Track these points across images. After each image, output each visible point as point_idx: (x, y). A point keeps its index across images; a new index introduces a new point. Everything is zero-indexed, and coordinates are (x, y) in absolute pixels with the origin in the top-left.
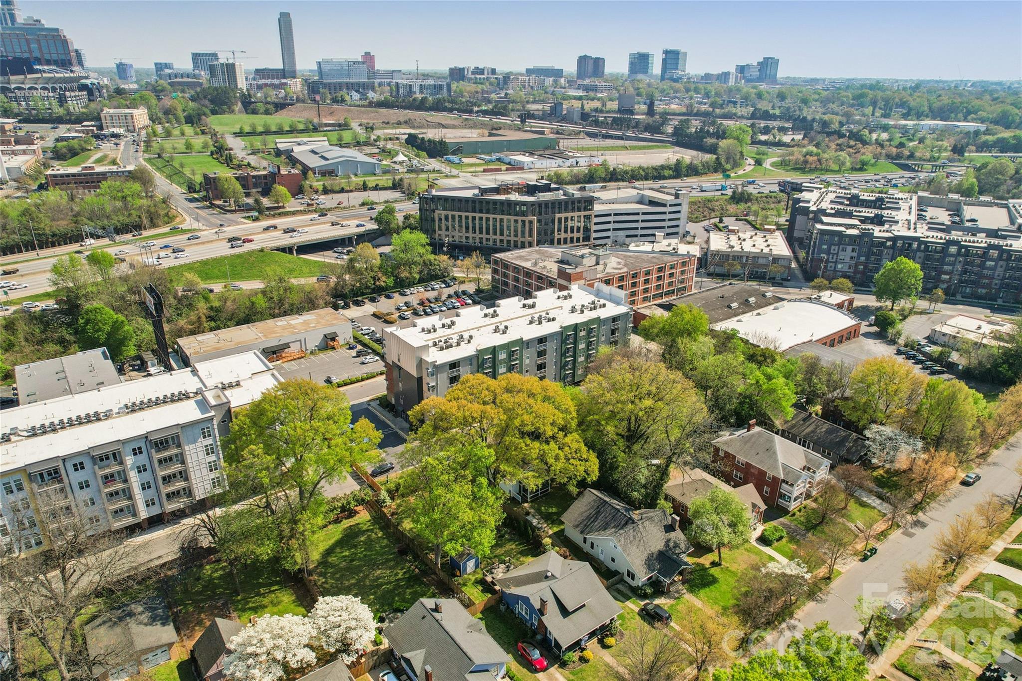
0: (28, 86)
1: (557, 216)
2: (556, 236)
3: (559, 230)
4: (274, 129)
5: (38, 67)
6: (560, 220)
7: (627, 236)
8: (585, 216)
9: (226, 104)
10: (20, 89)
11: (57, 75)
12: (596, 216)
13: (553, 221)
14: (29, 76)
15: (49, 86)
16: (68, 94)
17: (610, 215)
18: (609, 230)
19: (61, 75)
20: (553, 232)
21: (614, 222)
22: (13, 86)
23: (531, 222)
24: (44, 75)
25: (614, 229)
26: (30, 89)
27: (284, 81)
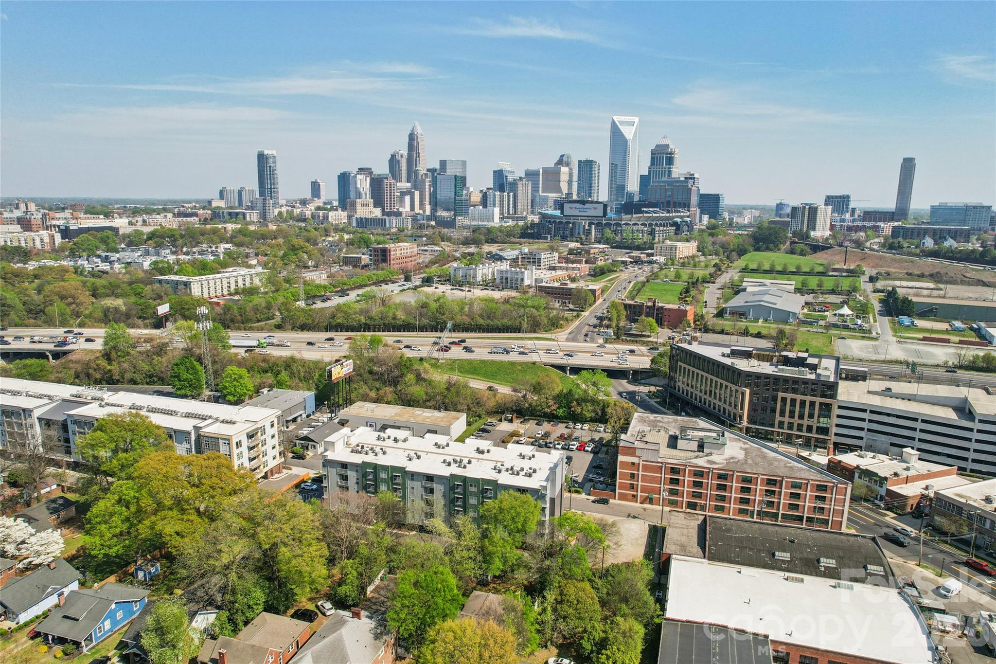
0: (633, 222)
1: (781, 395)
2: (778, 418)
3: (782, 413)
4: (779, 268)
5: (645, 209)
6: (784, 400)
7: (892, 444)
8: (821, 404)
9: (774, 243)
10: (627, 224)
11: (654, 215)
12: (840, 407)
13: (775, 399)
14: (634, 216)
15: (647, 223)
16: (657, 229)
17: (865, 411)
18: (862, 429)
19: (658, 215)
20: (773, 410)
21: (870, 421)
22: (623, 222)
23: (743, 394)
24: (645, 215)
25: (869, 430)
26: (633, 224)
27: (878, 224)
